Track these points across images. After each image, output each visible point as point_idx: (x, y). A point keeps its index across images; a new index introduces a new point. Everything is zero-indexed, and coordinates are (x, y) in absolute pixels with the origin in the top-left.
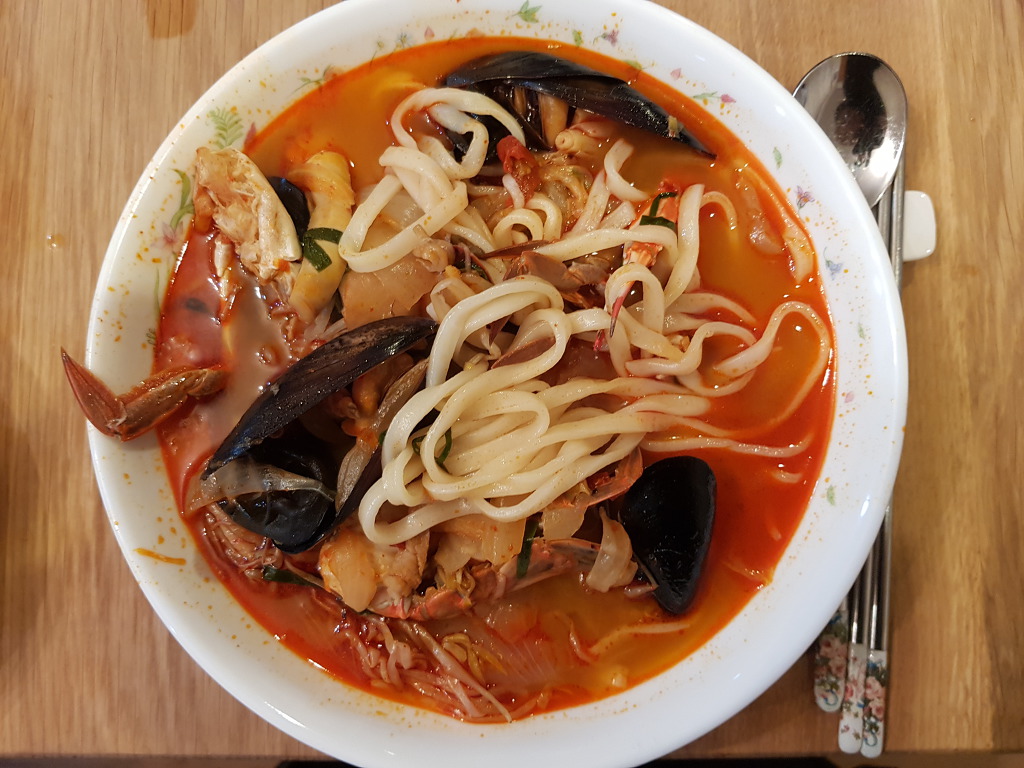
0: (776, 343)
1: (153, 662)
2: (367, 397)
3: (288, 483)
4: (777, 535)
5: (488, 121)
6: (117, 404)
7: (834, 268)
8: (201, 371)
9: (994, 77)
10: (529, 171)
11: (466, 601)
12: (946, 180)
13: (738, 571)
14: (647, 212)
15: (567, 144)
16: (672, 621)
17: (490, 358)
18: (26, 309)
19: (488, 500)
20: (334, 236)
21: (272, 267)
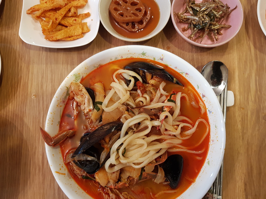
0: (197, 128)
1: (54, 194)
2: (107, 140)
3: (90, 158)
4: (197, 171)
5: (135, 78)
6: (52, 139)
7: (210, 112)
8: (70, 131)
9: (248, 64)
10: (143, 89)
11: (127, 185)
12: (237, 88)
13: (188, 179)
14: (169, 98)
15: (151, 83)
16: (173, 190)
17: (134, 131)
18: (27, 111)
19: (133, 163)
20: (101, 103)
21: (88, 111)
